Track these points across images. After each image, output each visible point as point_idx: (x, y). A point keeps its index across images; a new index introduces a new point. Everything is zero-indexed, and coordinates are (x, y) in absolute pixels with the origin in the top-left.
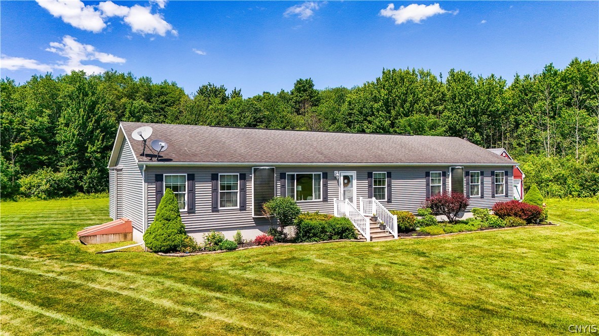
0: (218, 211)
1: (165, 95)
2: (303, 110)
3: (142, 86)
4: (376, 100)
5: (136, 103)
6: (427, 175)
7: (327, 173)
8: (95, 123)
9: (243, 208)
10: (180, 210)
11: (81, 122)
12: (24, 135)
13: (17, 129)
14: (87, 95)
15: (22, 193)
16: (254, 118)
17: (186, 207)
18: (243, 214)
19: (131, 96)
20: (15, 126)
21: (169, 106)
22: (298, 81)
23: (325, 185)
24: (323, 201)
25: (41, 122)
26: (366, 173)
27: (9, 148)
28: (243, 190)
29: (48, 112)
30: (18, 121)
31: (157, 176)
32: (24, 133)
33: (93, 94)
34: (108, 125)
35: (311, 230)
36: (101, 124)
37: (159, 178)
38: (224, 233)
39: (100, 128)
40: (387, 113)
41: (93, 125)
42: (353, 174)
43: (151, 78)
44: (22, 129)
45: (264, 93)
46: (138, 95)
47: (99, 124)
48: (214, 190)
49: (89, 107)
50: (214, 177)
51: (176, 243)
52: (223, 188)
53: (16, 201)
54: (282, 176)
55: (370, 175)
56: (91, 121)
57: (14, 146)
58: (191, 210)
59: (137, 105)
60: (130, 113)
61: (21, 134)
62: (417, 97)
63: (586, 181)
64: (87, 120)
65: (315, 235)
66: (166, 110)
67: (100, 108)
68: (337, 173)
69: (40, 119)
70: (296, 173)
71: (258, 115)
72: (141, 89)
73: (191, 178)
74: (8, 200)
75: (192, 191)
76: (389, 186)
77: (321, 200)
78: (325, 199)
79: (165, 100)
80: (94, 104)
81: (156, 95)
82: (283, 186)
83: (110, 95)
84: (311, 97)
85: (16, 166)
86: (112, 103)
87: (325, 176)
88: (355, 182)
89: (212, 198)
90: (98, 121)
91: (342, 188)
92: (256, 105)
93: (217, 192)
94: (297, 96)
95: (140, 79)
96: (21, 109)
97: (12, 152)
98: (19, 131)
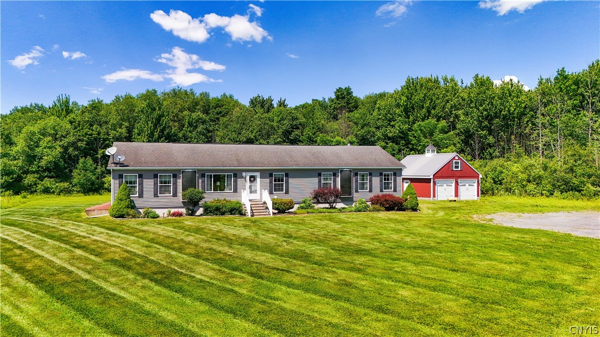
0: (158, 197)
1: (220, 107)
2: (340, 116)
3: (202, 100)
4: (398, 106)
5: (194, 115)
6: (320, 175)
7: (237, 174)
8: (160, 132)
9: (175, 195)
10: (131, 196)
11: (149, 132)
12: (109, 143)
13: (103, 138)
14: (155, 110)
15: (106, 189)
16: (291, 125)
17: (138, 194)
18: (175, 199)
19: (192, 109)
20: (102, 136)
21: (223, 116)
22: (337, 90)
23: (235, 182)
24: (234, 192)
25: (120, 133)
26: (267, 174)
27: (97, 153)
28: (175, 184)
29: (127, 124)
30: (104, 132)
31: (119, 175)
32: (108, 142)
33: (160, 109)
34: (171, 134)
35: (208, 208)
36: (165, 133)
37: (121, 177)
38: (156, 210)
39: (164, 136)
40: (406, 118)
41: (159, 135)
42: (258, 174)
43: (209, 93)
44: (107, 138)
45: (313, 100)
46: (197, 107)
47: (163, 133)
48: (156, 184)
49: (156, 119)
50: (156, 176)
51: (123, 213)
52: (161, 182)
53: (101, 195)
54: (203, 176)
55: (271, 175)
56: (157, 132)
57: (101, 152)
58: (141, 196)
59: (194, 117)
60: (189, 123)
61: (106, 142)
62: (434, 103)
63: (558, 181)
64: (154, 130)
65: (211, 212)
66: (220, 119)
67: (164, 120)
68: (244, 174)
69: (120, 130)
70: (213, 174)
71: (295, 123)
72: (201, 103)
73: (141, 176)
74: (96, 194)
75: (141, 184)
76: (287, 182)
77: (232, 191)
78: (235, 191)
79: (220, 111)
80: (160, 116)
81: (213, 107)
82: (203, 182)
83: (175, 109)
84: (348, 104)
85: (102, 167)
86: (177, 116)
87: (235, 175)
88: (258, 180)
89: (154, 189)
90: (162, 131)
91: (248, 184)
92: (293, 114)
93: (157, 185)
94: (335, 103)
95: (201, 94)
96: (106, 123)
97: (99, 156)
98: (105, 140)
